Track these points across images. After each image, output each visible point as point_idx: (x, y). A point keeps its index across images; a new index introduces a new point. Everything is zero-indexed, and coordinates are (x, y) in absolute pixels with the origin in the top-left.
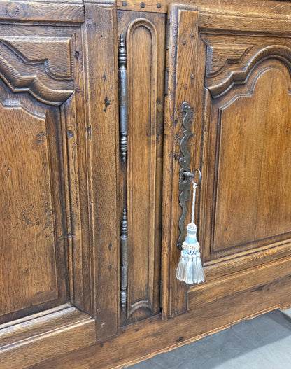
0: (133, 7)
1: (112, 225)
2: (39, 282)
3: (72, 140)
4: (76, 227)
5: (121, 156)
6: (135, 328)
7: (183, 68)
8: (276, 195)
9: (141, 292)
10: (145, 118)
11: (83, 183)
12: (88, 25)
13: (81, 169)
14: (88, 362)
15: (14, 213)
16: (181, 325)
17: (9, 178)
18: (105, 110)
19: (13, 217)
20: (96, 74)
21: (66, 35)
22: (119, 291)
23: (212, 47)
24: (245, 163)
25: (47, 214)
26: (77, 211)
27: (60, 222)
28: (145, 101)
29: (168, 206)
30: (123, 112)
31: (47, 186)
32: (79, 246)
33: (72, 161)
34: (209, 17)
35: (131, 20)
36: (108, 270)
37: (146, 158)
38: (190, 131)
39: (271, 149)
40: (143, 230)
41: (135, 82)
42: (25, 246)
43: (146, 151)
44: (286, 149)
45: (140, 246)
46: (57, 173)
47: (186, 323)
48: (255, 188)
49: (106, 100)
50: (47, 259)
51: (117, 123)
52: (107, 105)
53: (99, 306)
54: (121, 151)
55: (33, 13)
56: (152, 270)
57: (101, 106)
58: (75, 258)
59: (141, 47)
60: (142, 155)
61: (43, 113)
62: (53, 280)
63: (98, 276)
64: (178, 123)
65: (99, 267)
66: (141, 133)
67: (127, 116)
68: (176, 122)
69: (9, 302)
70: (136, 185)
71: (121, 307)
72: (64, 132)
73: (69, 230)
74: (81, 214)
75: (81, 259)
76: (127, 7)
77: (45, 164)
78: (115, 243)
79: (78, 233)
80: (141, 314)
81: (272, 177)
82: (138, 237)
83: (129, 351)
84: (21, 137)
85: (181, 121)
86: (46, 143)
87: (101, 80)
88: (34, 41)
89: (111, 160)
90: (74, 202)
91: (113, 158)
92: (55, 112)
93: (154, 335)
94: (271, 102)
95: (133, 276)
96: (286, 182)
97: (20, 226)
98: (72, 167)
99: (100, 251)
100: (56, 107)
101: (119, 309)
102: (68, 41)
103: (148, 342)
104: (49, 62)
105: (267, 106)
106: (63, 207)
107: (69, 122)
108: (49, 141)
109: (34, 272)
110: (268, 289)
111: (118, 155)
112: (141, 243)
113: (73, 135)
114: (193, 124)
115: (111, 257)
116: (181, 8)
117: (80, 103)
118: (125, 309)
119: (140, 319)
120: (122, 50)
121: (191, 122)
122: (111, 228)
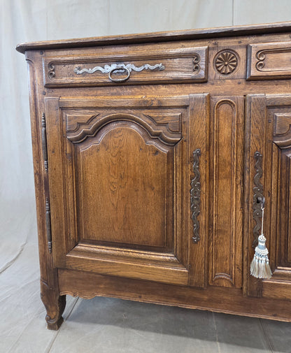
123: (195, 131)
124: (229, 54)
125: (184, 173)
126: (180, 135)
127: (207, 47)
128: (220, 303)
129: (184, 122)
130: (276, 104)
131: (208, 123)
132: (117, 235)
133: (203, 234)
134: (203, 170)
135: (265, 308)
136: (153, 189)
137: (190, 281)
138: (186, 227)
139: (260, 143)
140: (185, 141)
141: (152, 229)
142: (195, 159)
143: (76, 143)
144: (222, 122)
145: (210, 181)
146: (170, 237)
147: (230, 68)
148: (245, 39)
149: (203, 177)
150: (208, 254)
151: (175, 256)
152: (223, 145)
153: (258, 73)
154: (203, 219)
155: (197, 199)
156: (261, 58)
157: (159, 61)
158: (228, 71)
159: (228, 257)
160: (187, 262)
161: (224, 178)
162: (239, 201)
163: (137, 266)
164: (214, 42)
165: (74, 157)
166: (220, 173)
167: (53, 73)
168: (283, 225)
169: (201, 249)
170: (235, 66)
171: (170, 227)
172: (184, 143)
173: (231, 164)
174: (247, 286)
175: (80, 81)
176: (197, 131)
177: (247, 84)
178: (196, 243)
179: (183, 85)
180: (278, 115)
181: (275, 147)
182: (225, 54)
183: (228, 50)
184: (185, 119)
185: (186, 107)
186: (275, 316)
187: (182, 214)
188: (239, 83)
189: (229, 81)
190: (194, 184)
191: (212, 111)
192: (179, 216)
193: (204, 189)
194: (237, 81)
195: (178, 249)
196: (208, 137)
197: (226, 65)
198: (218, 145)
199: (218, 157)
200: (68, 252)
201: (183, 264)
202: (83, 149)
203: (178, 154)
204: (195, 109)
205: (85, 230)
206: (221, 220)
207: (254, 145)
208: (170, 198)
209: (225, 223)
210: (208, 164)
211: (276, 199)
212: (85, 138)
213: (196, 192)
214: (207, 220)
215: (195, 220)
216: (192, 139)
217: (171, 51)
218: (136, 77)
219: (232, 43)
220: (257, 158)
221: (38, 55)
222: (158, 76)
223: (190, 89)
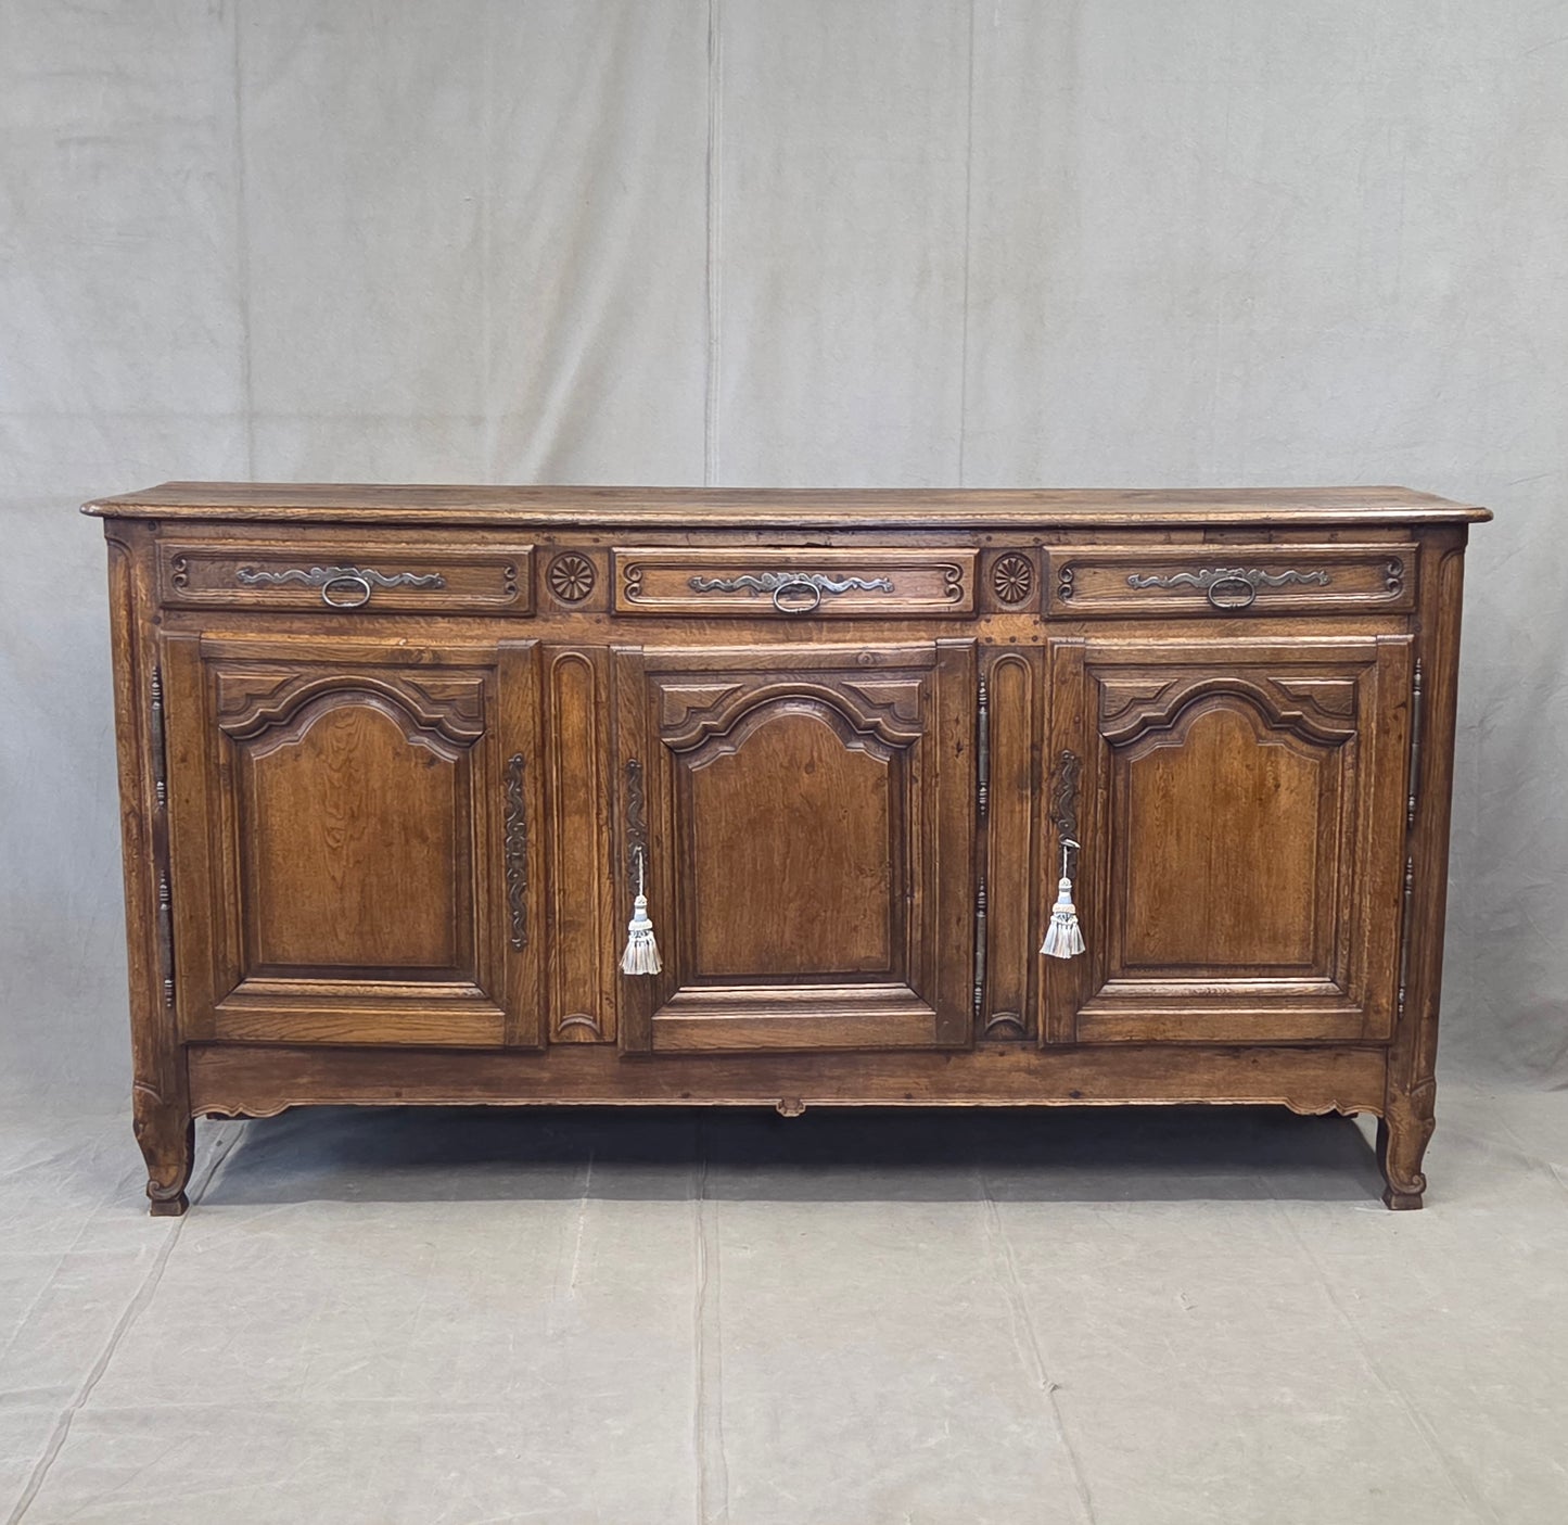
0: (999, 642)
1: (963, 894)
2: (868, 946)
3: (917, 787)
4: (916, 888)
5: (978, 811)
6: (998, 1050)
7: (1062, 711)
8: (1247, 897)
9: (1008, 999)
10: (1015, 766)
11: (927, 837)
12: (940, 668)
13: (926, 820)
14: (929, 1077)
15: (848, 860)
16: (1077, 1070)
17: (845, 821)
18: (957, 756)
19: (846, 865)
20: (948, 718)
21: (916, 678)
22: (971, 985)
23: (1107, 685)
24: (1178, 837)
25: (883, 866)
26: (918, 869)
27: (898, 881)
28: (1016, 746)
29: (1044, 882)
30: (982, 758)
31: (885, 835)
32: (918, 911)
33: (914, 810)
34: (1100, 651)
35: (997, 656)
36: (954, 951)
37: (1017, 816)
38: (1075, 787)
39: (1230, 823)
40: (1012, 911)
41: (1002, 724)
42: (856, 898)
43: (1017, 809)
44: (1261, 826)
45: (1007, 932)
46: (898, 822)
47: (1086, 1071)
48: (1201, 880)
49: (958, 744)
50: (880, 920)
51: (973, 770)
52: (959, 750)
53: (941, 996)
54: (978, 804)
55: (882, 661)
56: (1024, 971)
57: (951, 752)
58: (914, 925)
59: (1010, 686)
60: (1012, 812)
61: (886, 756)
62: (885, 947)
63: (941, 955)
64: (1056, 776)
65: (943, 942)
66: (1010, 785)
67: (988, 764)
68: (1053, 774)
69: (834, 959)
70: (1003, 851)
71: (974, 1009)
72: (908, 777)
73: (908, 891)
74: (923, 874)
75: (920, 928)
76: (993, 643)
77: (884, 810)
78: (966, 919)
79: (918, 896)
80: (1006, 1031)
81: (1236, 867)
82: (1004, 921)
83: (989, 1081)
84: (862, 779)
85: (1061, 774)
86: (886, 788)
87: (953, 724)
88: (882, 686)
89: (962, 814)
90: (915, 857)
91: (966, 811)
92: (900, 757)
93: (1029, 1071)
94: (1221, 755)
95: (995, 971)
96: (1270, 877)
97: (852, 875)
98: (914, 817)
99: (945, 924)
100: (901, 751)
101: (970, 1010)
102: (917, 685)
103: (1019, 1079)
104: (896, 705)
105: (1214, 761)
106: (903, 863)
107: (914, 767)
108: (890, 786)
109: (863, 931)
110: (1255, 1061)
111: (973, 809)
112: (1009, 929)
113: (917, 781)
114: (1080, 779)
115: (960, 935)
116: (1057, 643)
117: (927, 748)
118: (980, 1015)
119: (1006, 1039)
120: (983, 690)
121: (1077, 776)
122: (961, 897)
123: (510, 717)
124: (577, 560)
125: (492, 803)
126: (481, 725)
127: (530, 547)
128: (577, 1084)
129: (490, 699)
130: (662, 668)
131: (537, 700)
132: (342, 947)
133: (534, 933)
134: (531, 798)
135: (667, 1084)
136: (424, 840)
137: (509, 1035)
138: (500, 919)
139: (636, 742)
140: (493, 737)
141: (424, 932)
142: (512, 774)
143: (238, 739)
144: (566, 698)
145: (545, 820)
146: (465, 944)
147: (579, 589)
148: (605, 535)
149: (530, 812)
150: (545, 977)
151: (477, 987)
152: (570, 744)
153: (629, 606)
154: (532, 899)
155: (520, 858)
156: (634, 578)
157: (435, 569)
158: (576, 595)
159: (588, 978)
160: (501, 995)
161: (576, 814)
162: (605, 860)
163: (391, 1015)
164: (546, 535)
165: (235, 777)
166: (567, 802)
167: (183, 576)
168: (688, 902)
169: (530, 966)
170: (590, 586)
171: (464, 924)
172: (491, 741)
173: (587, 786)
174: (624, 1034)
175: (254, 600)
176: (515, 718)
177: (612, 623)
178: (520, 950)
179: (487, 620)
180: (666, 688)
181: (664, 750)
182: (568, 560)
183: (574, 552)
184: (490, 692)
185: (491, 668)
186: (686, 1096)
187: (489, 891)
188: (598, 621)
189: (579, 615)
190: (512, 827)
191: (546, 676)
192: (483, 897)
193: (532, 836)
194: (595, 615)
195: (482, 967)
196: (538, 729)
197: (573, 583)
198: (560, 745)
199: (561, 770)
200: (220, 1001)
201: (494, 1002)
202: (257, 753)
203: (477, 765)
204: (510, 673)
205: (266, 942)
206: (572, 901)
207: (626, 746)
208: (465, 858)
209: (579, 905)
210: (539, 784)
211: (669, 851)
212: (267, 727)
213: (516, 843)
214: (542, 899)
215: (516, 901)
216: (505, 734)
217: (458, 550)
218: (384, 600)
219: (582, 540)
220: (631, 771)
221: (141, 530)
222: (432, 600)
223: (502, 627)
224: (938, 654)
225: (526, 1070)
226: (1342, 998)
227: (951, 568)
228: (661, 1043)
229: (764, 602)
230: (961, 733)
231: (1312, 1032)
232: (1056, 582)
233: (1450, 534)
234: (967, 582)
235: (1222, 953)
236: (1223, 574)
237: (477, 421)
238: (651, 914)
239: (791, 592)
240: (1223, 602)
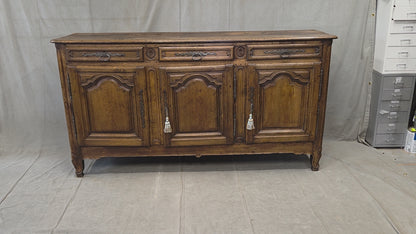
0: (238, 65)
1: (231, 114)
2: (213, 125)
4: (222, 114)
6: (238, 144)
7: (251, 79)
8: (287, 114)
9: (240, 134)
10: (242, 89)
11: (224, 104)
12: (226, 70)
13: (224, 101)
14: (225, 149)
15: (208, 109)
16: (254, 147)
17: (208, 102)
20: (228, 80)
21: (221, 73)
22: (233, 132)
23: (260, 73)
25: (216, 110)
27: (218, 112)
28: (242, 86)
32: (222, 118)
34: (258, 66)
35: (238, 68)
36: (230, 126)
37: (241, 100)
38: (253, 94)
41: (238, 81)
43: (242, 98)
44: (290, 100)
45: (240, 122)
46: (218, 101)
48: (278, 111)
50: (215, 120)
51: (233, 91)
52: (230, 87)
55: (214, 69)
56: (243, 129)
58: (222, 121)
59: (240, 74)
61: (216, 88)
62: (216, 125)
63: (227, 127)
64: (250, 91)
65: (228, 125)
66: (240, 93)
67: (236, 90)
69: (206, 128)
70: (239, 107)
73: (220, 114)
74: (223, 111)
77: (215, 99)
78: (232, 120)
79: (222, 116)
81: (285, 108)
82: (239, 120)
83: (237, 150)
86: (216, 95)
87: (229, 82)
88: (215, 74)
89: (231, 100)
90: (222, 108)
92: (218, 89)
93: (244, 148)
94: (283, 87)
95: (237, 129)
97: (209, 112)
98: (221, 100)
99: (228, 121)
100: (219, 87)
101: (233, 137)
103: (242, 149)
104: (217, 78)
105: (281, 88)
107: (221, 91)
109: (212, 122)
110: (288, 145)
113: (222, 93)
115: (231, 123)
116: (250, 65)
117: (224, 87)
118: (235, 137)
119: (240, 142)
121: (254, 92)
122: (231, 116)
123: (140, 82)
124: (152, 50)
125: (137, 99)
126: (134, 84)
127: (142, 47)
128: (157, 152)
129: (135, 78)
130: (170, 72)
131: (145, 79)
132: (109, 128)
133: (147, 124)
134: (144, 98)
135: (174, 151)
136: (124, 107)
137: (143, 144)
138: (139, 122)
139: (165, 86)
140: (136, 86)
141: (125, 125)
142: (141, 94)
143: (86, 88)
144: (151, 78)
145: (147, 102)
146: (133, 127)
149: (145, 101)
150: (149, 132)
151: (136, 135)
152: (152, 87)
153: (163, 59)
154: (146, 118)
155: (143, 110)
156: (164, 53)
157: (123, 52)
159: (158, 132)
160: (141, 136)
161: (154, 101)
162: (160, 110)
164: (145, 45)
165: (86, 95)
166: (152, 99)
167: (72, 55)
169: (146, 131)
171: (133, 123)
173: (156, 95)
174: (165, 143)
175: (86, 59)
177: (159, 63)
178: (144, 128)
179: (134, 63)
180: (171, 76)
181: (171, 88)
182: (150, 50)
183: (151, 48)
185: (135, 72)
186: (178, 154)
187: (137, 116)
188: (156, 62)
189: (152, 61)
190: (141, 104)
191: (146, 73)
192: (136, 118)
193: (145, 106)
195: (137, 131)
196: (145, 85)
198: (150, 87)
199: (150, 92)
200: (87, 137)
201: (139, 137)
202: (90, 90)
203: (133, 92)
204: (139, 73)
205: (94, 127)
206: (153, 118)
207: (163, 88)
209: (155, 119)
210: (146, 95)
211: (173, 108)
212: (91, 85)
214: (148, 118)
215: (143, 118)
216: (139, 85)
217: (127, 48)
218: (113, 59)
219: (152, 46)
220: (164, 92)
221: (62, 46)
222: (123, 59)
223: (137, 64)
224: (226, 67)
225: (147, 150)
226: (305, 133)
227: (228, 50)
228: (173, 145)
229: (190, 58)
230: (231, 84)
231: (299, 140)
232: (250, 53)
233: (329, 41)
234: (232, 52)
235: (282, 124)
236: (283, 51)
237: (136, 19)
238: (170, 120)
239: (195, 56)
240: (284, 56)
